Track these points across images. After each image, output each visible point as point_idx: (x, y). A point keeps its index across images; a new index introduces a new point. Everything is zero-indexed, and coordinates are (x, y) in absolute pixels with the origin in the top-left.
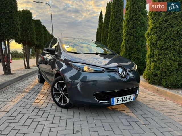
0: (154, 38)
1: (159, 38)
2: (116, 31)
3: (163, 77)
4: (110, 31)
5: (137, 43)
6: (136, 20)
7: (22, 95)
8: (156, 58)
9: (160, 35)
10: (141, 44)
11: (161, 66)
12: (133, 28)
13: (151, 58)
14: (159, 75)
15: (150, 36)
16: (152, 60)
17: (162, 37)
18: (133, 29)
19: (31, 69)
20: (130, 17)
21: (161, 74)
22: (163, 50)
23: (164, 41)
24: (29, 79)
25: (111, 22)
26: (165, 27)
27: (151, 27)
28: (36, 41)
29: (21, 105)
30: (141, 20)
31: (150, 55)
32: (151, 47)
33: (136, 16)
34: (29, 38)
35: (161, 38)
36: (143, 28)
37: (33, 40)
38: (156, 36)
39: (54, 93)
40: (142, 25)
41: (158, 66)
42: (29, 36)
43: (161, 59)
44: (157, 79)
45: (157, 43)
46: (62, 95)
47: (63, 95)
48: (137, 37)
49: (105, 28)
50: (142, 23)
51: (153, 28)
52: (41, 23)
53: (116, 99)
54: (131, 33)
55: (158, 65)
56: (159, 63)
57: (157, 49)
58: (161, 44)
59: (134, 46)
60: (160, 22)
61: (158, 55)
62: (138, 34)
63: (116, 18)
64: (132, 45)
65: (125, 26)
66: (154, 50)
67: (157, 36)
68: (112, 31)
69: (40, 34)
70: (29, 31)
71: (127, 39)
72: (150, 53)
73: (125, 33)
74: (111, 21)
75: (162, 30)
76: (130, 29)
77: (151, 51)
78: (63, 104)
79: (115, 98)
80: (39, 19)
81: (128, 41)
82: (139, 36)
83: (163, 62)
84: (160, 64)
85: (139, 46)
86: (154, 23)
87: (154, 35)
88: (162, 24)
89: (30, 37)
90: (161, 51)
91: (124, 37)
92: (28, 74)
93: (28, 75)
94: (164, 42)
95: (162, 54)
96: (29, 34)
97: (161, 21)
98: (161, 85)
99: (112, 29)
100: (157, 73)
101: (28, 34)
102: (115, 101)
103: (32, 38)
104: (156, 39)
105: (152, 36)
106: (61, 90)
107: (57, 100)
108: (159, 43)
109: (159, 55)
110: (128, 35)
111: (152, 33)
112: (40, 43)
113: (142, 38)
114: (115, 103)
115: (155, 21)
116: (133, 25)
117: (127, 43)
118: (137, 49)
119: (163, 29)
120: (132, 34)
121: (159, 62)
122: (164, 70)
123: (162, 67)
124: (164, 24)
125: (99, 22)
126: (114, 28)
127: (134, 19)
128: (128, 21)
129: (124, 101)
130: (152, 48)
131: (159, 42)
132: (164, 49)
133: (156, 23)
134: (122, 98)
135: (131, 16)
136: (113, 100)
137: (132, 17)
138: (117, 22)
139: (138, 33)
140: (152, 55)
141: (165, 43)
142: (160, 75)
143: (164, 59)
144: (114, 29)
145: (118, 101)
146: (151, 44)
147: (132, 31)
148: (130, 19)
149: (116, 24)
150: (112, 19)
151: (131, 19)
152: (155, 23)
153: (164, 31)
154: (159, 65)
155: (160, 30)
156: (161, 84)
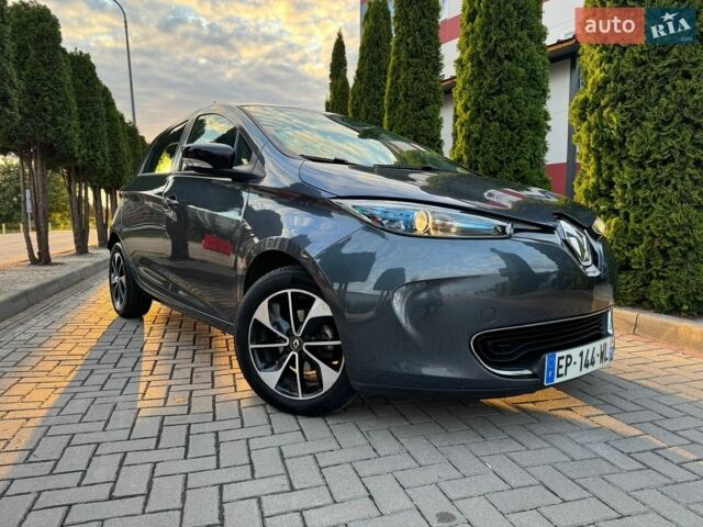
0: (614, 118)
1: (635, 119)
2: (416, 110)
3: (654, 273)
4: (390, 109)
5: (514, 149)
6: (509, 58)
7: (64, 370)
8: (624, 200)
9: (637, 108)
10: (528, 155)
11: (648, 228)
12: (499, 92)
13: (595, 199)
14: (640, 264)
15: (592, 111)
16: (602, 207)
17: (648, 115)
18: (499, 94)
19: (56, 264)
20: (484, 46)
21: (648, 260)
22: (653, 165)
23: (653, 129)
24: (65, 302)
25: (393, 73)
26: (657, 77)
27: (598, 75)
28: (79, 142)
29: (84, 415)
30: (528, 60)
31: (596, 187)
32: (598, 159)
33: (511, 46)
34: (47, 128)
35: (643, 119)
36: (533, 92)
37: (66, 138)
38: (622, 112)
39: (251, 346)
40: (530, 78)
41: (633, 230)
42: (49, 118)
43: (645, 200)
44: (628, 283)
45: (624, 140)
46: (294, 356)
47: (301, 352)
48: (515, 128)
49: (362, 100)
50: (530, 74)
51: (606, 81)
52: (92, 67)
53: (562, 358)
54: (492, 110)
55: (632, 225)
56: (637, 217)
57: (624, 163)
58: (643, 143)
59: (501, 162)
60: (637, 55)
61: (633, 186)
62: (516, 116)
63: (412, 57)
64: (496, 159)
65: (464, 84)
66: (610, 168)
67: (627, 109)
68: (401, 107)
69: (91, 114)
70: (47, 99)
71: (475, 135)
72: (593, 180)
73: (466, 109)
74: (394, 69)
75: (647, 86)
76: (489, 96)
77: (598, 172)
78: (301, 398)
79: (559, 354)
80: (85, 52)
81: (478, 142)
82: (521, 122)
83: (654, 214)
84: (639, 221)
85: (522, 161)
86: (610, 60)
87: (615, 106)
88: (644, 63)
89: (54, 122)
90: (640, 170)
91: (462, 125)
92: (53, 282)
93: (53, 288)
94: (655, 135)
95: (646, 181)
96: (50, 108)
97: (641, 53)
98: (645, 304)
99: (397, 99)
100: (628, 260)
101: (45, 110)
102: (560, 367)
103: (63, 129)
104: (623, 123)
105: (605, 112)
106: (289, 334)
107: (271, 378)
108: (634, 138)
109: (636, 186)
110: (479, 119)
111: (606, 99)
112: (91, 153)
113: (532, 133)
114: (559, 376)
115: (615, 52)
116: (500, 80)
117: (478, 152)
118: (517, 172)
119: (652, 85)
120: (494, 113)
121: (638, 212)
122: (657, 243)
123: (651, 234)
124: (655, 62)
125: (331, 76)
126: (406, 95)
127: (501, 54)
128: (480, 64)
129: (587, 366)
130: (606, 160)
131: (636, 136)
132: (655, 161)
133: (623, 62)
134: (581, 354)
135: (491, 45)
136: (552, 363)
137: (495, 46)
138: (416, 73)
139: (518, 112)
140: (603, 187)
141: (658, 138)
142: (643, 265)
143: (659, 200)
144: (408, 101)
145: (567, 365)
146: (601, 144)
147: (494, 103)
148: (485, 55)
149: (415, 79)
150: (398, 58)
151: (491, 54)
152: (615, 62)
153: (654, 91)
154: (637, 226)
155: (636, 89)
156: (647, 300)
